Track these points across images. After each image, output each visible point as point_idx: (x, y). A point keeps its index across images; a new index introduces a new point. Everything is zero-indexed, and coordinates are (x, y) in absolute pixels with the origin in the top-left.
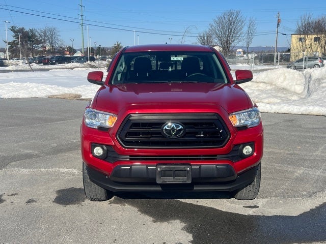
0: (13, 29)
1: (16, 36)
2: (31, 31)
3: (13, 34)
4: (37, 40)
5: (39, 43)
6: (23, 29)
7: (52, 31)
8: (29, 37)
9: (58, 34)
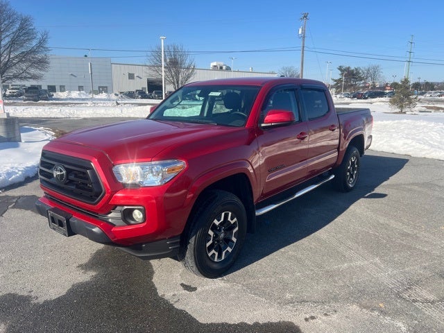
0: (340, 69)
1: (342, 74)
2: (356, 69)
3: (340, 72)
4: (360, 77)
5: (361, 80)
6: (349, 68)
7: (376, 69)
8: (354, 75)
9: (381, 71)
